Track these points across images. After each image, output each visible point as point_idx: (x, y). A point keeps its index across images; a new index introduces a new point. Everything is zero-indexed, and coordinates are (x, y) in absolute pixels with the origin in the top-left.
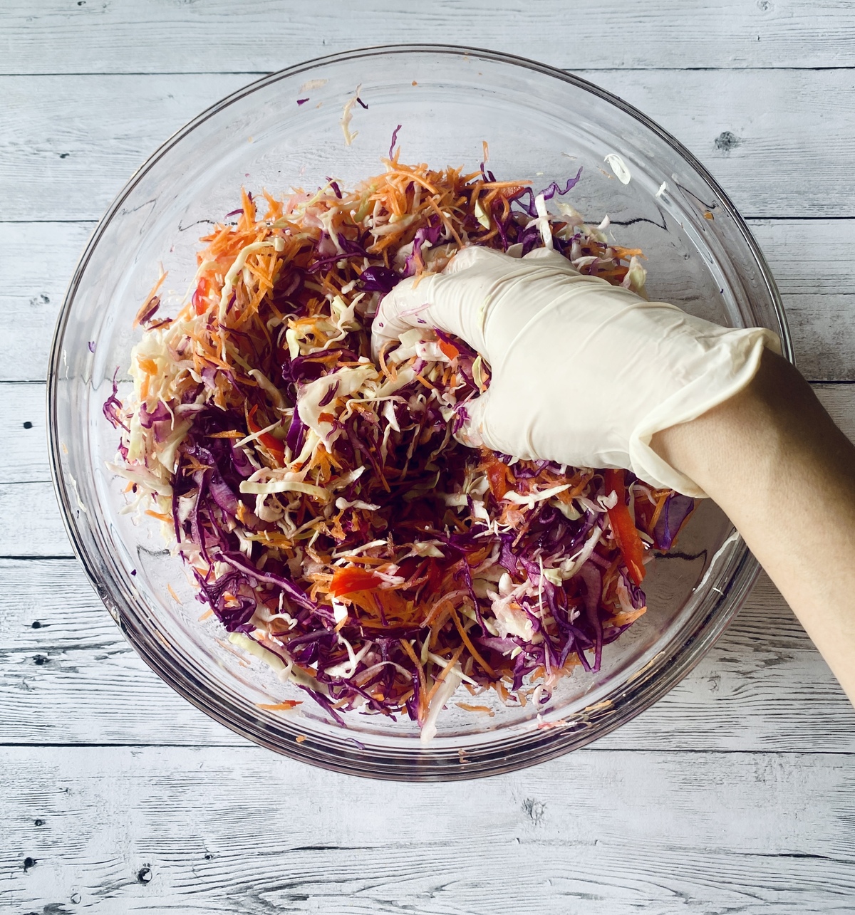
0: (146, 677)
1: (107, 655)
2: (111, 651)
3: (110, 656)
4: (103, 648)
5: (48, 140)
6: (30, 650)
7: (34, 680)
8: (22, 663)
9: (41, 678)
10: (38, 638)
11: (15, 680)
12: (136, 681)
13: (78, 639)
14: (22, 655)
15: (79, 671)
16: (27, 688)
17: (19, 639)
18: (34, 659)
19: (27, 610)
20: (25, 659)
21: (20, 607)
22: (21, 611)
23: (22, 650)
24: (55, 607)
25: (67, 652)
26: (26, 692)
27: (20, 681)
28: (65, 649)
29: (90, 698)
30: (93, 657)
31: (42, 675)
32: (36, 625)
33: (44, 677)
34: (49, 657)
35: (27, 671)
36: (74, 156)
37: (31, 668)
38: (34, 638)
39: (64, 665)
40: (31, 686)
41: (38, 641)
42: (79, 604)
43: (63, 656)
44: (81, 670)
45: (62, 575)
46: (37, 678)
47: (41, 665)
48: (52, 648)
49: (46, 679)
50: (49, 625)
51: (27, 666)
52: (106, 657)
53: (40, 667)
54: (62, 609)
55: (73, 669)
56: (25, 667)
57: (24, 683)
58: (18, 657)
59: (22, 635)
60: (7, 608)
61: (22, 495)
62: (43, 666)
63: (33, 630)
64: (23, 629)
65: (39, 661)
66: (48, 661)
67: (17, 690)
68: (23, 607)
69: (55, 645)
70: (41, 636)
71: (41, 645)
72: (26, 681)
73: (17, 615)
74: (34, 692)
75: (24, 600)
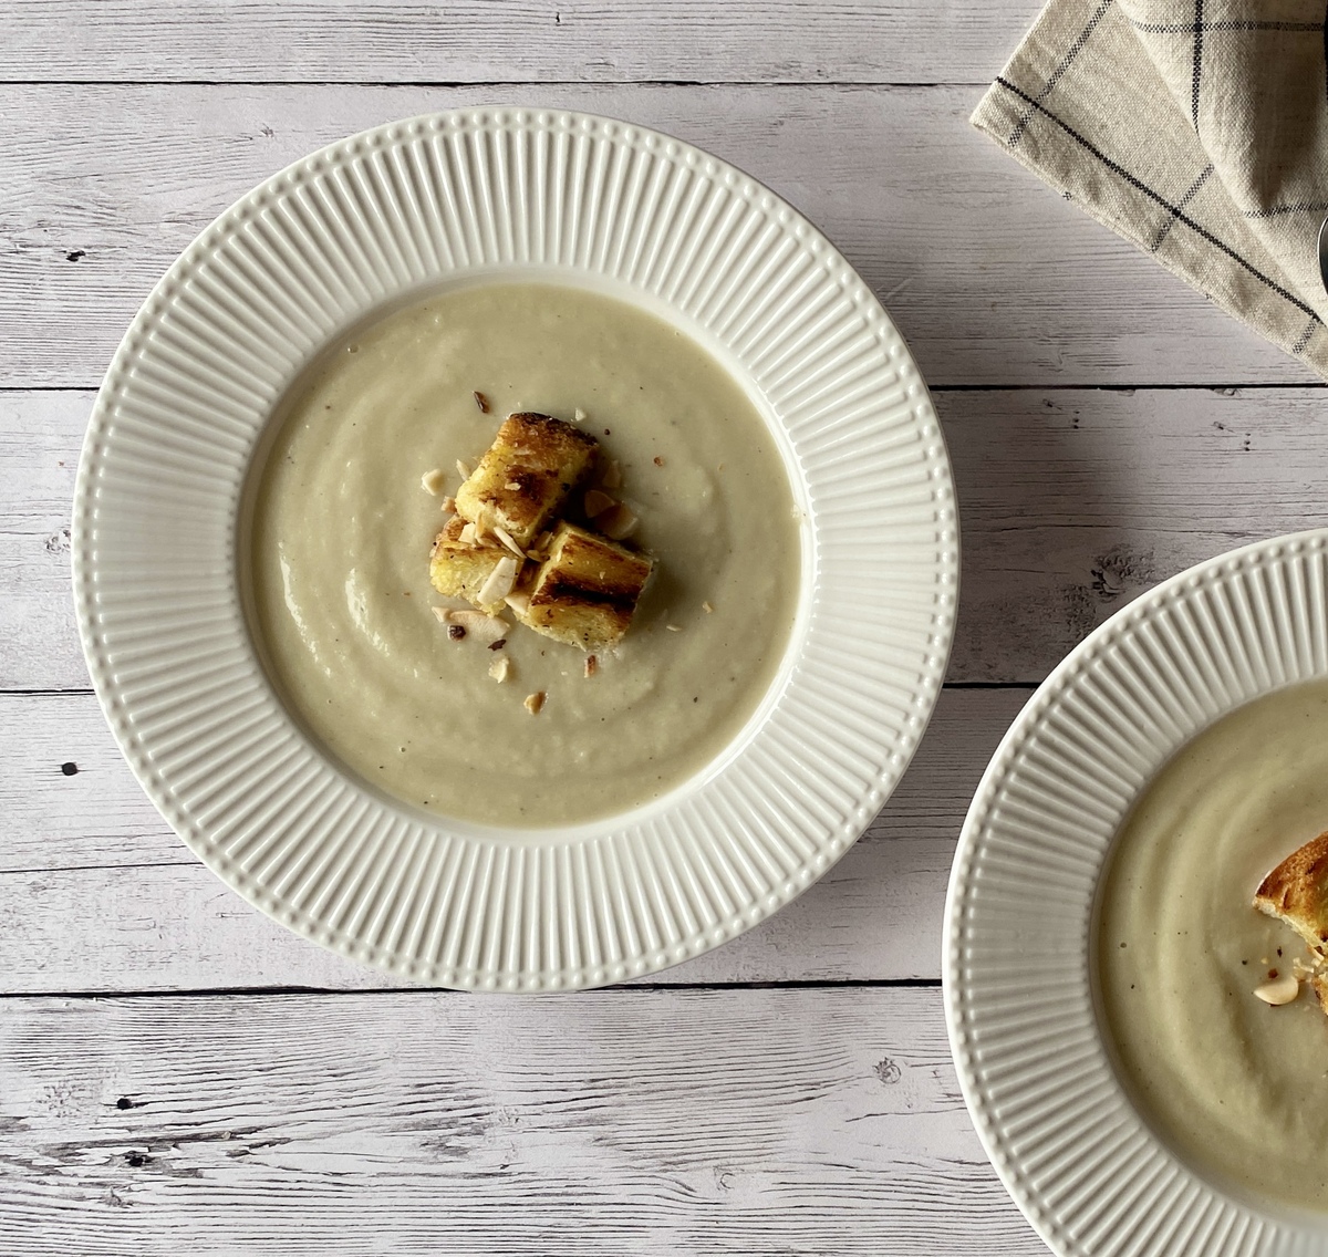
0: (316, 1182)
1: (247, 1148)
2: (254, 1142)
3: (253, 1151)
4: (241, 1138)
5: (40, 224)
6: (119, 1143)
7: (130, 1190)
8: (105, 1164)
9: (141, 1186)
10: (128, 1124)
11: (98, 1191)
12: (301, 1189)
13: (196, 1124)
14: (107, 1151)
15: (204, 1175)
16: (119, 1202)
17: (98, 1126)
18: (127, 1158)
19: (105, 1081)
20: (112, 1158)
21: (93, 1076)
22: (94, 1082)
23: (103, 1144)
24: (151, 1074)
25: (180, 1145)
26: (118, 1209)
27: (107, 1192)
28: (176, 1141)
29: (228, 1216)
30: (225, 1153)
31: (142, 1182)
32: (123, 1104)
33: (147, 1185)
34: (151, 1155)
35: (115, 1176)
36: (95, 256)
37: (120, 1172)
38: (121, 1125)
39: (176, 1165)
40: (125, 1200)
41: (130, 1129)
42: (192, 1069)
43: (174, 1152)
44: (206, 1173)
45: (160, 1023)
46: (133, 1187)
47: (139, 1166)
48: (154, 1139)
49: (149, 1188)
50: (147, 1103)
51: (115, 1168)
52: (247, 1153)
53: (139, 1170)
54: (165, 1077)
55: (193, 1172)
56: (113, 1170)
57: (113, 1196)
58: (99, 1154)
59: (100, 1120)
60: (70, 1077)
61: (71, 889)
62: (143, 1168)
63: (119, 1111)
64: (102, 1111)
65: (135, 1161)
66: (149, 1160)
67: (103, 1207)
68: (98, 1076)
69: (160, 1134)
70: (133, 1122)
71: (135, 1135)
72: (117, 1193)
73: (89, 1088)
74: (132, 1209)
75: (100, 1064)
